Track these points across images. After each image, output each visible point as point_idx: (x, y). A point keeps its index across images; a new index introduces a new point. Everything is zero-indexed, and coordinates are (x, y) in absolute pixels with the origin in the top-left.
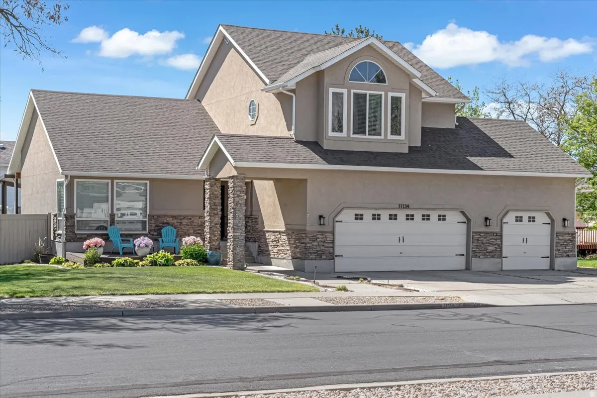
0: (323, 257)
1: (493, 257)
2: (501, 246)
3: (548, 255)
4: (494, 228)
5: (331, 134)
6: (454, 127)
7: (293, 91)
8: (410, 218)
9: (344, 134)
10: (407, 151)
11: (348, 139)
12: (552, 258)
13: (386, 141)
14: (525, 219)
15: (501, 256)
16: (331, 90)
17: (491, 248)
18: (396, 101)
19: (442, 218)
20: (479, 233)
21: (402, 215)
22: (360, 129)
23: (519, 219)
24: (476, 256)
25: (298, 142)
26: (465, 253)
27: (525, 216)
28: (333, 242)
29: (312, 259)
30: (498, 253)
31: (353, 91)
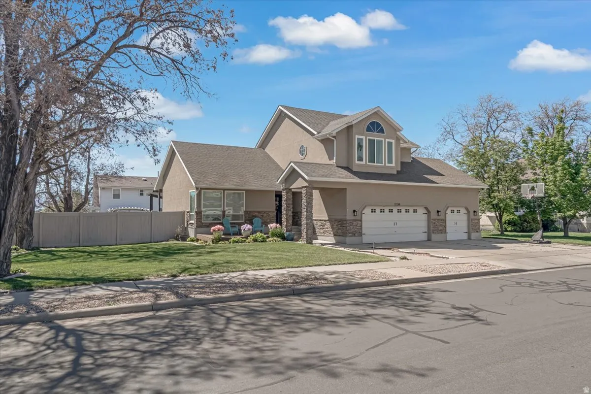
0: (356, 235)
1: (442, 233)
2: (445, 227)
3: (467, 231)
4: (442, 217)
5: (357, 162)
6: (410, 161)
7: (334, 137)
8: (399, 211)
9: (364, 162)
10: (396, 173)
11: (366, 165)
12: (469, 233)
13: (385, 167)
14: (456, 212)
15: (446, 232)
16: (357, 137)
17: (441, 228)
18: (390, 144)
19: (415, 211)
20: (435, 220)
21: (395, 210)
22: (372, 160)
23: (452, 211)
24: (434, 233)
25: (338, 167)
26: (427, 231)
27: (456, 210)
28: (361, 226)
29: (350, 236)
30: (444, 231)
31: (368, 138)
